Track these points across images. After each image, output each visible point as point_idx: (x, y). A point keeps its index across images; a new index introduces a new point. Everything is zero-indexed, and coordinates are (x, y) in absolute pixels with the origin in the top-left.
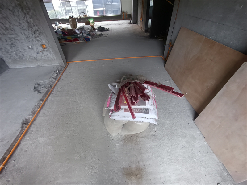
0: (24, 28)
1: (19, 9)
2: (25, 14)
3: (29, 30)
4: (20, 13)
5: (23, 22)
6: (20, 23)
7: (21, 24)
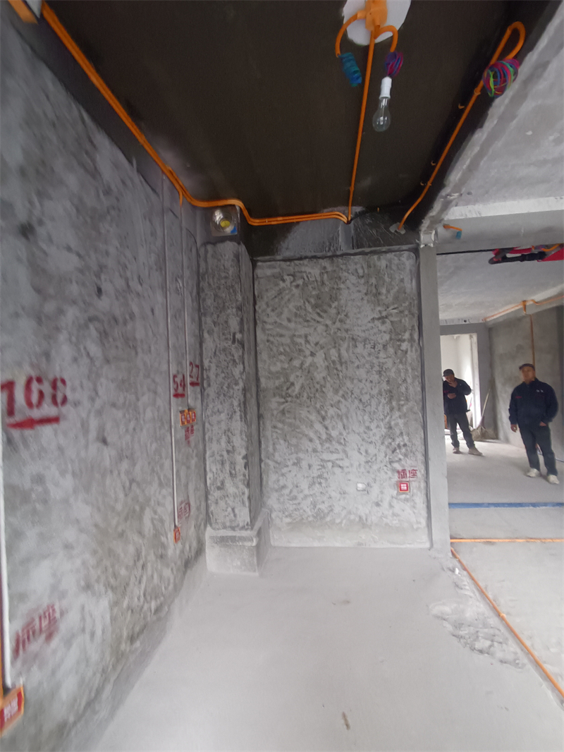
0: (373, 439)
1: (383, 400)
2: (392, 409)
3: (383, 443)
4: (380, 408)
5: (378, 427)
6: (368, 428)
7: (371, 430)
